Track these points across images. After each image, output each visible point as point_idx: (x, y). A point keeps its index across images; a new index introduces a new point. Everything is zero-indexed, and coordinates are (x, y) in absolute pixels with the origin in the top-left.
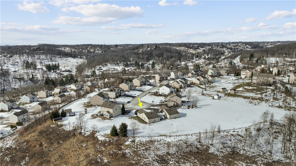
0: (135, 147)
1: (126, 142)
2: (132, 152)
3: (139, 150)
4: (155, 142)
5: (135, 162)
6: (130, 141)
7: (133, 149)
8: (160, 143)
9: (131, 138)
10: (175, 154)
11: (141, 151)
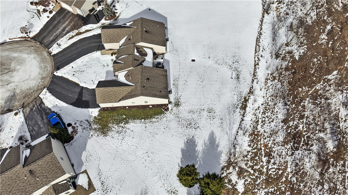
0: (256, 175)
1: (236, 190)
2: (266, 188)
3: (267, 172)
4: (257, 129)
5: (288, 191)
6: (238, 179)
7: (259, 181)
8: (260, 120)
9: (228, 172)
10: (288, 110)
11: (270, 167)
